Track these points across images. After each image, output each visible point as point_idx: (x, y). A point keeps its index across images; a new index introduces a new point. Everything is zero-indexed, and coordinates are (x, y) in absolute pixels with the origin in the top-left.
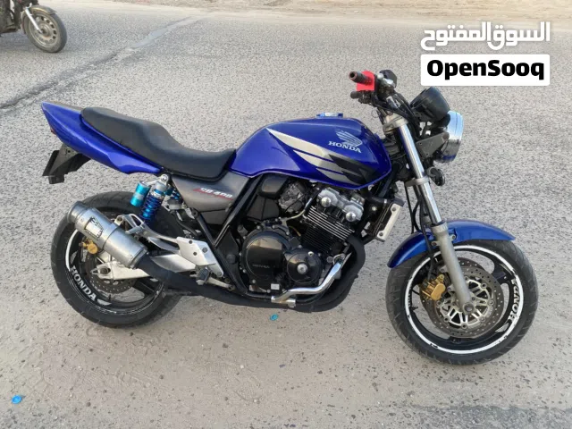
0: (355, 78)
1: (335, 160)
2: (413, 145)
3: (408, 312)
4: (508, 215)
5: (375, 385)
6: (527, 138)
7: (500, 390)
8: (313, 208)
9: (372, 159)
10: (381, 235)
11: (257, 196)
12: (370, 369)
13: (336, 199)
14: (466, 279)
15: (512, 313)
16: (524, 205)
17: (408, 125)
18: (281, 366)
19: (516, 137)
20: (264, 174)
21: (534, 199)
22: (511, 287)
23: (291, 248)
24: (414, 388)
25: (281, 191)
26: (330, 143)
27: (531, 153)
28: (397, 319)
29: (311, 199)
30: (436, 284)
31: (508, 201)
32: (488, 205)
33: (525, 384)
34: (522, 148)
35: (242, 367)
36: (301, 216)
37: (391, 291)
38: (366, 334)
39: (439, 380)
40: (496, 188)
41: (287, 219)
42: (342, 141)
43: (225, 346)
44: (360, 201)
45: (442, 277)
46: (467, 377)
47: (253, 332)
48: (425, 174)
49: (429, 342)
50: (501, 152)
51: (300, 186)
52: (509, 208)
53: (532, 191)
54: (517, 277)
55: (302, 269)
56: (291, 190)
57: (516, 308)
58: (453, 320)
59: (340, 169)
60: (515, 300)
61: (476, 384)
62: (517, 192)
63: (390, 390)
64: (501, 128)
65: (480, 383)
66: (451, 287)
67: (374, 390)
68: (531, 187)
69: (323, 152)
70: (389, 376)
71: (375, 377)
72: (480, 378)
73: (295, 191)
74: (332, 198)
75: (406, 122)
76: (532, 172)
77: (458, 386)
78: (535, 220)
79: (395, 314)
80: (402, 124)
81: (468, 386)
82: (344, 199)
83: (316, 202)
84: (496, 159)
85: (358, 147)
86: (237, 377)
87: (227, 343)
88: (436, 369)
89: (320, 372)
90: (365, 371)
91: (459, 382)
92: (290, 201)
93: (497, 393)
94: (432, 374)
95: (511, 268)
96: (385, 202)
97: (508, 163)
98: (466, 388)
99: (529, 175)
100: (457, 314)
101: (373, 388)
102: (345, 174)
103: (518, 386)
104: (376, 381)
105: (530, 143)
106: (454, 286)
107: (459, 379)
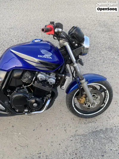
0: (44, 31)
1: (41, 63)
2: (71, 52)
3: (74, 106)
4: (99, 59)
5: (65, 130)
6: (101, 29)
7: (102, 123)
8: (36, 82)
9: (56, 59)
10: (63, 87)
11: (12, 78)
12: (63, 125)
13: (44, 77)
14: (92, 94)
15: (105, 100)
16: (103, 54)
17: (69, 44)
18: (34, 130)
19: (98, 29)
20: (13, 69)
21: (105, 52)
22: (105, 93)
23: (30, 97)
24: (78, 129)
25: (22, 75)
26: (39, 56)
27: (103, 35)
28: (70, 109)
29: (35, 78)
30: (82, 98)
31: (98, 53)
32: (93, 56)
33: (109, 119)
34: (101, 33)
35: (20, 134)
36: (32, 85)
37: (68, 101)
38: (60, 112)
39: (85, 124)
40: (95, 49)
41: (26, 86)
42: (43, 55)
43: (13, 126)
44: (54, 75)
45: (84, 96)
46: (93, 121)
47: (22, 119)
48: (76, 62)
49: (81, 114)
50: (95, 35)
51: (29, 73)
52: (99, 56)
53: (104, 49)
54: (107, 90)
55: (35, 105)
56: (25, 74)
57: (106, 99)
58: (88, 107)
59: (44, 66)
60: (106, 97)
61: (95, 123)
62: (101, 50)
63: (70, 131)
64: (94, 26)
65: (96, 122)
66: (87, 98)
67: (65, 133)
68: (104, 48)
69: (36, 60)
70: (69, 126)
71: (65, 127)
72: (96, 120)
73: (27, 75)
74: (43, 77)
75: (68, 43)
76: (104, 42)
77: (90, 125)
78: (107, 59)
79: (70, 108)
80: (67, 44)
81: (93, 124)
82: (48, 76)
83: (37, 79)
84: (93, 38)
85: (51, 56)
86: (19, 138)
87: (14, 125)
88: (83, 120)
89: (47, 130)
90: (61, 126)
91: (90, 123)
92: (26, 79)
93: (102, 124)
94: (82, 122)
95: (105, 88)
96: (63, 76)
97: (97, 39)
98: (92, 125)
99: (103, 43)
100: (89, 105)
101: (65, 132)
102: (46, 67)
103: (107, 121)
104: (65, 129)
105: (103, 31)
106: (88, 98)
107: (90, 122)
